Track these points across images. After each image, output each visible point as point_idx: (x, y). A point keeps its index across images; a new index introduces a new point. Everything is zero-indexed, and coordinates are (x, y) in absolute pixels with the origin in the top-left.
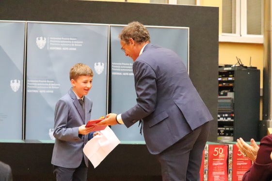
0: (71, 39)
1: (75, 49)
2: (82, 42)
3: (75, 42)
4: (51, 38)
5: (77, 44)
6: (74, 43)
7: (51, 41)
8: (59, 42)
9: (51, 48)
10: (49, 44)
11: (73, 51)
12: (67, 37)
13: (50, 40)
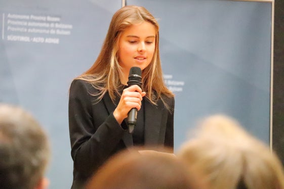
0: (49, 18)
1: (56, 41)
2: (70, 27)
3: (57, 25)
4: (9, 16)
5: (60, 29)
6: (55, 29)
7: (9, 22)
8: (25, 24)
9: (9, 38)
10: (6, 28)
11: (52, 44)
12: (42, 15)
13: (7, 19)
